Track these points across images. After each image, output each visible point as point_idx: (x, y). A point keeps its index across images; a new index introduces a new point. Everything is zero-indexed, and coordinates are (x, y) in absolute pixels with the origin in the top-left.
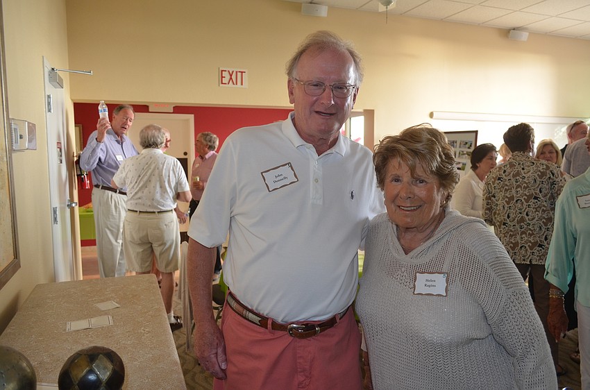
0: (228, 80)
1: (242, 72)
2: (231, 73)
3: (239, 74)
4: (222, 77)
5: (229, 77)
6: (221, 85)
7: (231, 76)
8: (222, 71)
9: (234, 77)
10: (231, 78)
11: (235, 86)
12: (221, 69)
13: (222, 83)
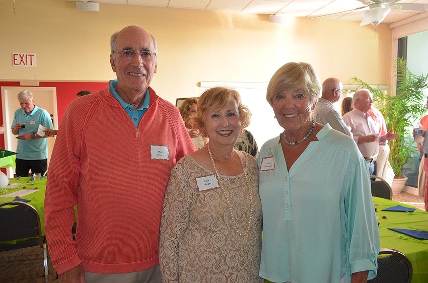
0: (20, 61)
1: (31, 55)
2: (22, 56)
3: (29, 57)
4: (15, 59)
5: (20, 59)
6: (14, 65)
7: (22, 58)
8: (14, 55)
9: (24, 59)
10: (22, 60)
11: (26, 66)
12: (14, 53)
13: (15, 64)
